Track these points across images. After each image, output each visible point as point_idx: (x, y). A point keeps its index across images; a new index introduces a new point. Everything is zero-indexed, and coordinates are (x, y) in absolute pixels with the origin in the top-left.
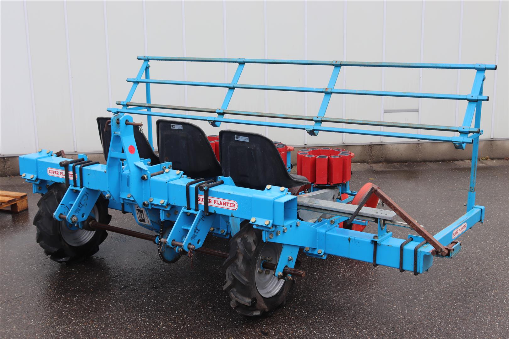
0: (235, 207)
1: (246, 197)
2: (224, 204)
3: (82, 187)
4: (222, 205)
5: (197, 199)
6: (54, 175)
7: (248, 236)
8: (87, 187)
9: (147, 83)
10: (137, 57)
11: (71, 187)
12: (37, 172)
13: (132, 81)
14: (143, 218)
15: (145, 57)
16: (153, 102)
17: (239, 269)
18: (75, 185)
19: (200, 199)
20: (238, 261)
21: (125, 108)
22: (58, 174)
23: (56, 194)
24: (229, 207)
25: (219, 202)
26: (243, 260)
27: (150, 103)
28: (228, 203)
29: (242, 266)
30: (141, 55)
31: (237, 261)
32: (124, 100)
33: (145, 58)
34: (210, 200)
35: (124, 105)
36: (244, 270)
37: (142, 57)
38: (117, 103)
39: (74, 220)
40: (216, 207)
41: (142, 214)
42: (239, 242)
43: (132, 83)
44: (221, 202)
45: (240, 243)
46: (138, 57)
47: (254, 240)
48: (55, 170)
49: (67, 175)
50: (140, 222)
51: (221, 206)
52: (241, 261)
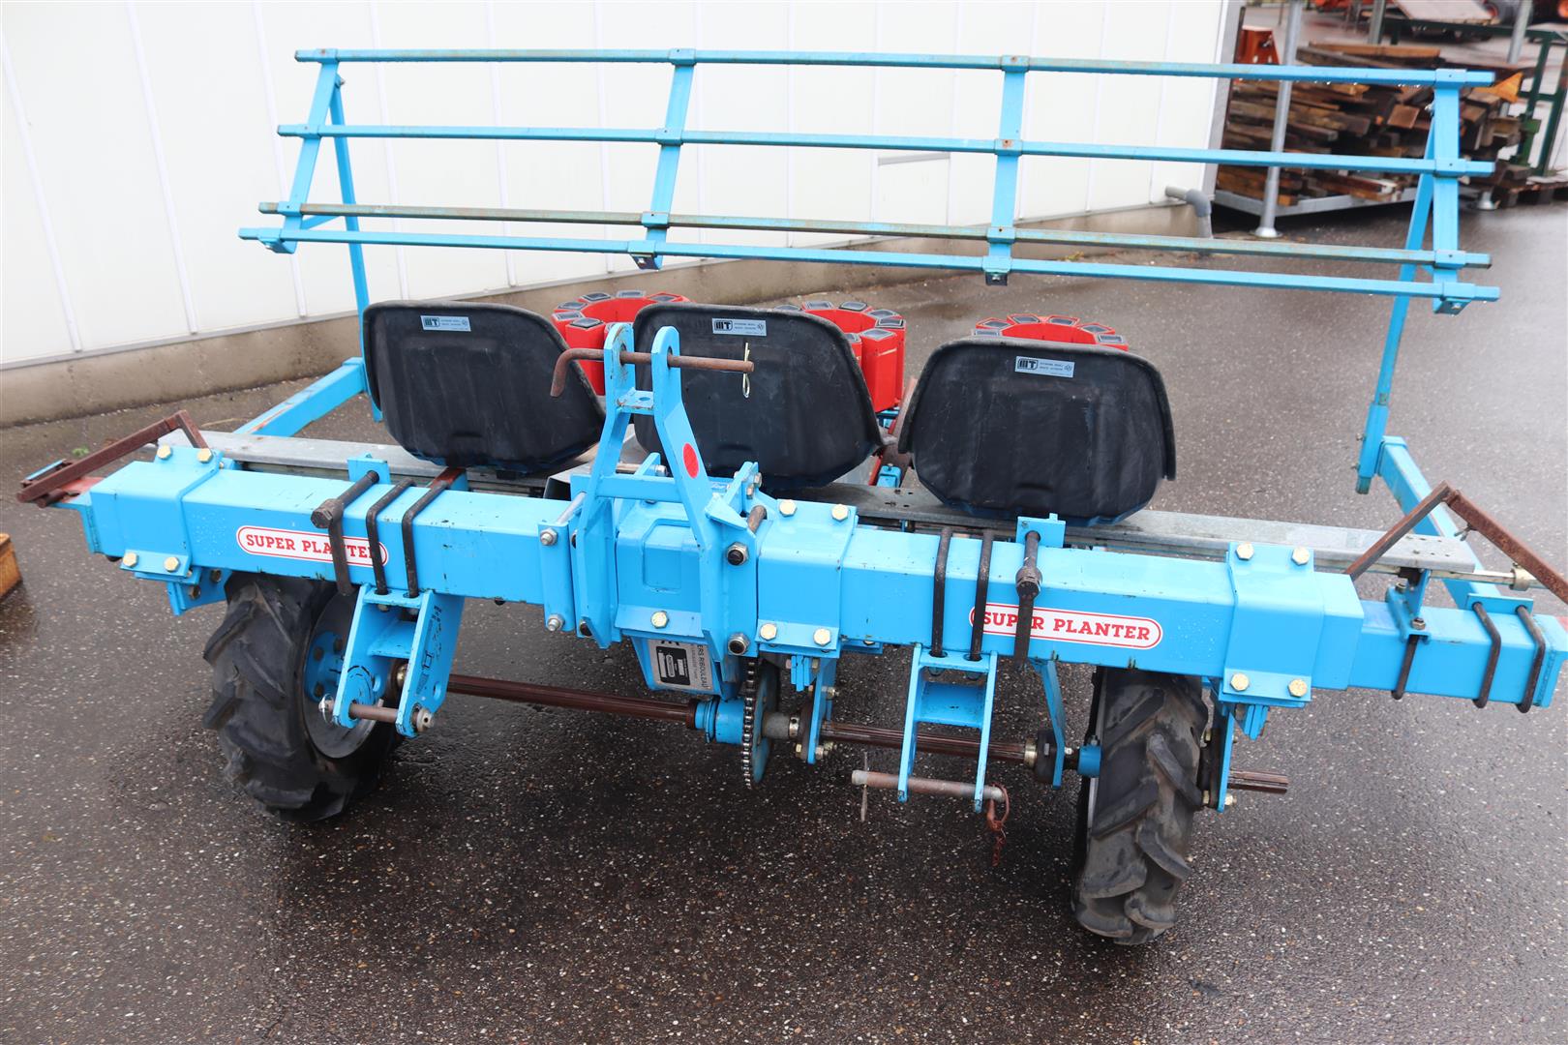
0: (1147, 639)
1: (1203, 604)
2: (1102, 629)
3: (415, 591)
4: (1090, 632)
5: (980, 617)
6: (274, 550)
7: (1170, 718)
8: (441, 590)
9: (339, 138)
10: (293, 55)
11: (365, 596)
12: (189, 546)
13: (298, 132)
14: (682, 673)
15: (323, 52)
16: (363, 199)
17: (1165, 835)
18: (383, 590)
19: (992, 617)
20: (1161, 811)
21: (296, 223)
22: (291, 546)
23: (278, 611)
24: (1122, 640)
25: (1077, 625)
26: (1176, 805)
27: (355, 203)
28: (1118, 627)
29: (1175, 825)
30: (310, 48)
31: (1158, 813)
32: (284, 198)
33: (325, 56)
34: (1036, 618)
35: (289, 215)
36: (1180, 835)
37: (315, 52)
38: (266, 208)
39: (423, 723)
40: (1062, 642)
41: (680, 662)
42: (1160, 747)
43: (298, 138)
44: (1086, 624)
45: (1163, 752)
46: (297, 53)
47: (1191, 728)
48: (274, 535)
49: (337, 548)
50: (663, 684)
51: (1085, 636)
52: (1172, 809)
